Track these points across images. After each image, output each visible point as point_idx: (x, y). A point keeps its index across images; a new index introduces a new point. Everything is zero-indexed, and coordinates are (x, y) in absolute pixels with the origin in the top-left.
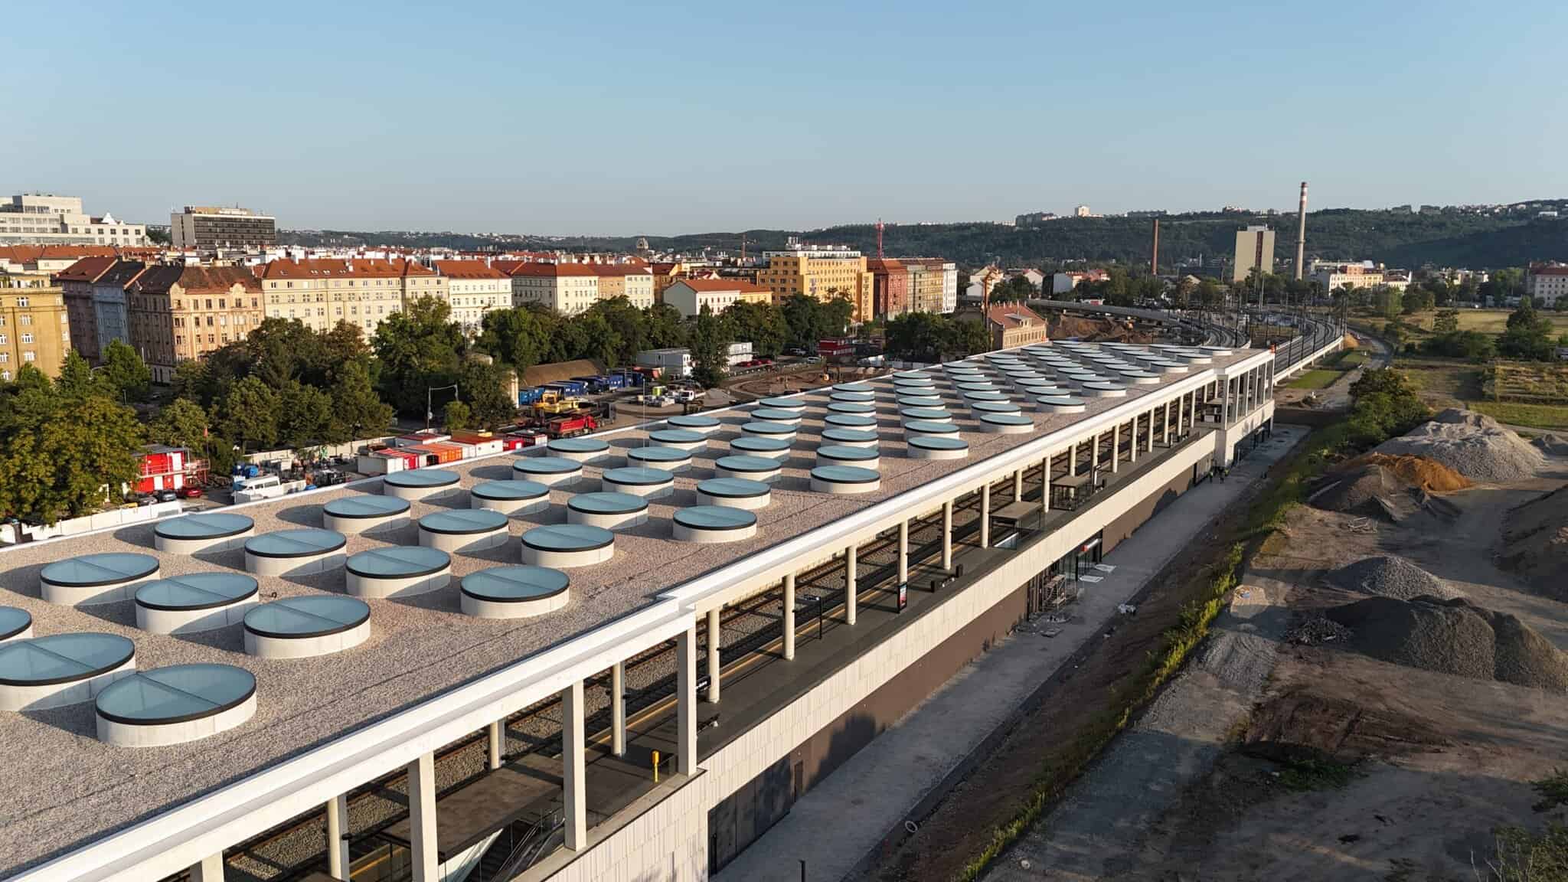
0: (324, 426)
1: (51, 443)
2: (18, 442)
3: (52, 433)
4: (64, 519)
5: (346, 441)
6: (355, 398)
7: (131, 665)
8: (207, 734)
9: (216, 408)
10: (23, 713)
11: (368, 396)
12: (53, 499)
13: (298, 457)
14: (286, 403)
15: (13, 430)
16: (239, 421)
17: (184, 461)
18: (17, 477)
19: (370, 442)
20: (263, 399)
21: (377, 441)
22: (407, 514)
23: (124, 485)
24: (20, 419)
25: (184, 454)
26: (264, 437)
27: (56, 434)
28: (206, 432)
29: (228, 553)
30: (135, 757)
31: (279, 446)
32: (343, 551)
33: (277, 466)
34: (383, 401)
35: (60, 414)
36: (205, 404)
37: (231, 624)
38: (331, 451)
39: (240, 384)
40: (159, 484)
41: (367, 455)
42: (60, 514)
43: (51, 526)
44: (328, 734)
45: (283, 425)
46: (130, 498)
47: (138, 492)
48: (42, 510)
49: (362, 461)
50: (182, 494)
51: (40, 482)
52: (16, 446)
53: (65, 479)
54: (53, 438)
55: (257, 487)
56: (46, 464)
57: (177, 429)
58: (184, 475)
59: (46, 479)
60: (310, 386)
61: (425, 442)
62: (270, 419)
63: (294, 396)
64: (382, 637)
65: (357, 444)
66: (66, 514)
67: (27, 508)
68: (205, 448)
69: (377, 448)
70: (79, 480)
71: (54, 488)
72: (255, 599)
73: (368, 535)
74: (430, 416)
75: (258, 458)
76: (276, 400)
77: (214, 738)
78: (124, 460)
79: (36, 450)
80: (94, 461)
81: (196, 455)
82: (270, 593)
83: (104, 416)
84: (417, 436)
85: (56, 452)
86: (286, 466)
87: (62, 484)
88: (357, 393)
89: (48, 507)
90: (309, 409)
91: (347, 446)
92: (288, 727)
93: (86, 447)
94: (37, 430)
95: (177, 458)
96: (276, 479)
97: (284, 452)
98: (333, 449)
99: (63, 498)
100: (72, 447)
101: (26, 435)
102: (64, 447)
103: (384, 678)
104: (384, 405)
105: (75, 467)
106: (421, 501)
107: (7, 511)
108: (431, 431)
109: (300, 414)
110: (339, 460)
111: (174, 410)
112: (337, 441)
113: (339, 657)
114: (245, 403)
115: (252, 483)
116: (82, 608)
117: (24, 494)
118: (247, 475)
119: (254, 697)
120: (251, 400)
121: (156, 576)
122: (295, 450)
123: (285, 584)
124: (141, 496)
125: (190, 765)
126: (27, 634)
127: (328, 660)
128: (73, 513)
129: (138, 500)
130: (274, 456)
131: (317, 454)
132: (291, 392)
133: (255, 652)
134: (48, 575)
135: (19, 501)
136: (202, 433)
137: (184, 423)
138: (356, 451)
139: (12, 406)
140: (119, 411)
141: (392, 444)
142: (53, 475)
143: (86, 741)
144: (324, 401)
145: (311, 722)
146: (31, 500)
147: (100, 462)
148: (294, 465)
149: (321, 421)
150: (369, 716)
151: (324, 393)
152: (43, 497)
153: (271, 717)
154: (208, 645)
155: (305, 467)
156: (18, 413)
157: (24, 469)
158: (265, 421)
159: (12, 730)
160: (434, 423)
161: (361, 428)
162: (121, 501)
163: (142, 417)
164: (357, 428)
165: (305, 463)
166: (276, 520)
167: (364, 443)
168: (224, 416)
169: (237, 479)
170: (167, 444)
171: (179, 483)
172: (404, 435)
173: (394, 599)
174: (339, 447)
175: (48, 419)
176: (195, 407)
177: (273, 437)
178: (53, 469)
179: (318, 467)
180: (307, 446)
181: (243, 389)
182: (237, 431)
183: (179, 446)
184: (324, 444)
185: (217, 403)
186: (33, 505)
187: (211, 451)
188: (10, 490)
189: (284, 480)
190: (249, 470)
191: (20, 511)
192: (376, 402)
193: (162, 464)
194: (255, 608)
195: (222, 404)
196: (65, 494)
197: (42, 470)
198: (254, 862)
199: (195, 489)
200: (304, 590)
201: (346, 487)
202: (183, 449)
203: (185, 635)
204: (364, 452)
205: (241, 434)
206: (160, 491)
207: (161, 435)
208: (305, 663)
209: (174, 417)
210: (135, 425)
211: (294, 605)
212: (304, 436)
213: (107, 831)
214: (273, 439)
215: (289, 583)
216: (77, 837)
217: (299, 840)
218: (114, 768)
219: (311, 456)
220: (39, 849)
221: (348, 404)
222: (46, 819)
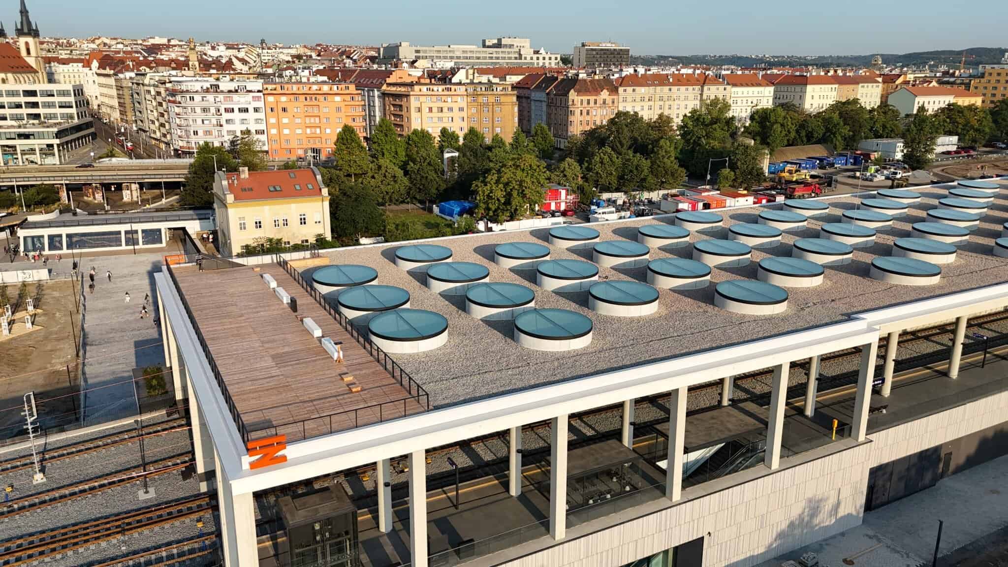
0: (644, 180)
1: (504, 179)
2: (490, 177)
3: (505, 173)
4: (507, 221)
5: (655, 190)
6: (664, 163)
7: (532, 304)
8: (566, 349)
9: (586, 164)
10: (482, 320)
11: (672, 163)
12: (503, 210)
13: (627, 197)
14: (624, 164)
15: (488, 171)
16: (597, 173)
17: (567, 194)
18: (488, 196)
19: (669, 191)
20: (611, 161)
21: (674, 191)
22: (687, 239)
23: (537, 205)
24: (492, 165)
25: (567, 190)
26: (609, 184)
27: (507, 175)
28: (580, 179)
29: (585, 250)
30: (530, 354)
31: (617, 190)
32: (647, 257)
33: (615, 202)
34: (681, 166)
35: (511, 163)
36: (580, 162)
37: (583, 290)
38: (646, 195)
39: (601, 151)
40: (553, 207)
41: (666, 199)
42: (505, 218)
43: (501, 224)
45: (621, 178)
46: (539, 213)
47: (543, 210)
48: (498, 216)
49: (663, 203)
50: (564, 214)
51: (498, 200)
52: (488, 180)
53: (510, 199)
54: (506, 176)
55: (603, 213)
56: (502, 190)
57: (565, 176)
58: (566, 203)
59: (501, 199)
60: (638, 154)
61: (703, 194)
62: (614, 173)
63: (629, 160)
64: (664, 312)
65: (662, 192)
66: (509, 219)
67: (491, 213)
68: (578, 187)
69: (673, 196)
70: (516, 200)
71: (503, 204)
72: (596, 278)
73: (663, 249)
74: (709, 177)
75: (605, 196)
76: (618, 161)
77: (569, 352)
78: (538, 192)
79: (498, 182)
80: (523, 191)
81: (574, 192)
82: (604, 276)
83: (531, 166)
84: (699, 190)
85: (506, 184)
86: (620, 202)
87: (508, 202)
88: (666, 160)
89: (501, 214)
90: (637, 169)
91: (656, 192)
92: (607, 355)
93: (521, 183)
94: (499, 171)
95: (563, 192)
96: (614, 209)
97: (619, 194)
98: (648, 194)
99: (507, 210)
100: (514, 182)
101: (493, 174)
102: (510, 182)
104: (681, 169)
105: (515, 193)
106: (697, 231)
107: (482, 214)
108: (708, 187)
109: (631, 171)
110: (650, 202)
111: (564, 165)
112: (650, 190)
113: (639, 320)
114: (602, 163)
115: (600, 210)
116: (512, 270)
117: (490, 206)
118: (598, 205)
119: (591, 333)
120: (605, 161)
121: (547, 258)
122: (626, 193)
123: (613, 272)
124: (544, 213)
125: (556, 364)
126: (487, 280)
127: (632, 320)
128: (512, 218)
129: (542, 214)
130: (614, 196)
131: (638, 197)
132: (628, 157)
133: (593, 309)
134: (499, 250)
135: (488, 209)
136: (577, 179)
137: (569, 173)
138: (660, 196)
139: (488, 158)
140: (538, 164)
141: (683, 194)
142: (504, 197)
143: (509, 340)
144: (646, 164)
145: (620, 354)
146: (493, 209)
147: (526, 192)
148: (624, 202)
149: (642, 176)
151: (646, 159)
152: (499, 208)
153: (599, 347)
154: (570, 300)
155: (630, 204)
156: (491, 161)
157: (491, 192)
158: (612, 174)
160: (710, 183)
161: (665, 182)
162: (535, 214)
163: (548, 167)
164: (663, 182)
165: (631, 201)
166: (611, 234)
167: (666, 192)
168: (589, 169)
169: (593, 207)
170: (559, 184)
171: (563, 207)
172: (691, 188)
173: (674, 290)
174: (651, 193)
175: (504, 166)
176: (575, 163)
177: (615, 184)
178: (504, 194)
179: (637, 204)
180: (633, 191)
181: (602, 154)
182: (595, 179)
183: (565, 186)
184: (643, 191)
185: (587, 162)
186: (494, 212)
187: (581, 189)
188: (484, 203)
189: (618, 211)
190: (599, 203)
191: (488, 214)
192: (676, 167)
193: (556, 195)
194: (596, 283)
195: (590, 163)
196: (509, 207)
197: (499, 194)
198: (583, 424)
199: (570, 211)
200: (623, 277)
201: (653, 219)
202: (567, 187)
203: (559, 293)
204: (665, 197)
205: (598, 181)
206: (553, 211)
207: (556, 178)
208: (619, 319)
209: (564, 169)
210: (545, 172)
211: (617, 285)
212: (632, 185)
213: (515, 389)
214: (615, 186)
215: (615, 272)
216: (501, 389)
217: (607, 419)
218: (520, 357)
219: (635, 197)
220: (484, 391)
221: (659, 166)
222: (488, 376)
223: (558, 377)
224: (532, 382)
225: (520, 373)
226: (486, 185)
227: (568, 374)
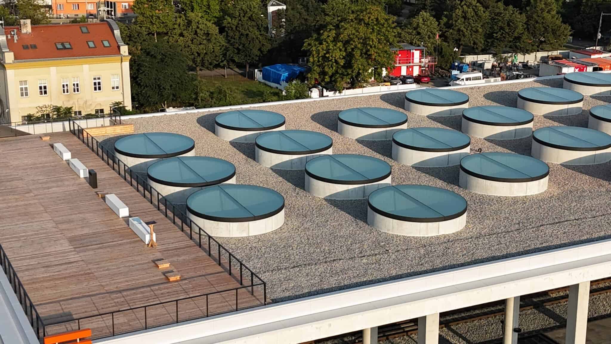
0: (518, 38)
1: (344, 36)
2: (326, 34)
3: (346, 29)
4: (347, 89)
5: (532, 52)
6: (543, 18)
7: (388, 181)
8: (434, 234)
9: (445, 20)
10: (326, 199)
11: (553, 17)
12: (342, 74)
13: (497, 61)
14: (493, 19)
15: (323, 27)
16: (459, 30)
17: (421, 57)
18: (324, 57)
19: (550, 53)
20: (477, 15)
21: (555, 53)
22: (580, 105)
23: (384, 69)
24: (328, 19)
25: (422, 52)
26: (475, 43)
27: (348, 31)
28: (437, 37)
29: (450, 118)
30: (390, 239)
31: (484, 52)
32: (530, 125)
33: (481, 66)
34: (564, 22)
35: (352, 17)
36: (438, 17)
37: (450, 165)
38: (520, 58)
39: (463, 3)
40: (404, 72)
41: (547, 63)
42: (345, 85)
43: (340, 92)
44: (514, 251)
45: (489, 36)
46: (386, 79)
47: (391, 76)
48: (335, 81)
49: (543, 67)
50: (418, 80)
51: (336, 62)
52: (324, 37)
53: (351, 61)
54: (346, 32)
55: (467, 79)
56: (341, 50)
57: (419, 34)
58: (420, 67)
59: (339, 60)
60: (511, 7)
61: (593, 57)
62: (480, 30)
63: (499, 14)
64: (556, 191)
65: (540, 55)
66: (349, 86)
67: (327, 79)
68: (435, 48)
69: (554, 58)
70: (359, 63)
71: (343, 67)
72: (467, 150)
73: (549, 117)
74: (599, 36)
75: (469, 59)
76: (486, 15)
77: (438, 238)
78: (386, 52)
79: (336, 40)
80: (369, 50)
81: (430, 54)
82: (477, 148)
83: (377, 19)
84: (587, 51)
85: (346, 43)
86: (488, 66)
87: (348, 65)
88: (545, 14)
89: (339, 79)
90: (509, 25)
91: (533, 55)
92: (486, 241)
93: (365, 42)
94: (337, 27)
95: (417, 54)
96: (480, 75)
97: (487, 56)
98: (523, 56)
99: (348, 74)
100: (356, 40)
101: (331, 30)
102: (351, 39)
103: (557, 221)
104: (564, 26)
105: (357, 53)
106: (591, 97)
107: (316, 79)
108: (598, 48)
109: (502, 28)
110: (525, 66)
111: (419, 20)
112: (526, 51)
113: (524, 200)
114: (465, 18)
115: (464, 76)
116: (360, 141)
117: (326, 69)
118: (461, 70)
119: (465, 215)
120: (469, 15)
121: (404, 126)
122: (495, 55)
123: (487, 144)
124: (392, 79)
125: (422, 251)
126: (329, 152)
127: (515, 201)
128: (353, 86)
129: (391, 80)
130: (481, 58)
131: (510, 60)
132: (498, 11)
133: (466, 187)
135: (323, 73)
136: (434, 38)
137: (424, 30)
138: (538, 60)
139: (323, 11)
140: (387, 17)
141: (566, 57)
142: (344, 58)
143: (361, 223)
144: (520, 19)
145: (502, 240)
146: (330, 74)
147: (372, 52)
148: (493, 66)
149: (516, 34)
150: (544, 245)
151: (521, 13)
152: (337, 72)
153: (475, 232)
154: (435, 177)
155: (501, 68)
156: (326, 15)
157: (328, 52)
158: (477, 31)
159: (320, 208)
160: (601, 43)
161: (545, 42)
162: (380, 80)
163: (399, 24)
164: (541, 42)
165: (501, 65)
166: (483, 99)
167: (545, 54)
168: (449, 26)
169: (455, 72)
170: (411, 44)
171: (416, 72)
172: (577, 50)
173: (567, 166)
174: (527, 55)
175: (344, 20)
176: (432, 18)
177: (481, 44)
178: (344, 54)
179: (510, 68)
180: (504, 53)
181: (465, 7)
182: (457, 37)
183: (419, 46)
184: (516, 53)
185: (446, 16)
186: (331, 77)
187: (438, 51)
188: (319, 66)
189: (486, 76)
190: (462, 67)
191: (323, 80)
192: (558, 22)
193: (408, 58)
194: (467, 156)
195: (449, 17)
196: (350, 71)
197: (338, 54)
199: (426, 77)
200: (500, 149)
202: (422, 48)
203: (420, 168)
204: (544, 60)
205: (460, 40)
206: (404, 76)
207: (408, 38)
208: (499, 200)
209: (418, 25)
210: (395, 28)
211: (495, 158)
212: (502, 44)
213: (372, 281)
214: (481, 46)
215: (490, 144)
216: (355, 281)
217: (481, 327)
218: (377, 243)
219: (506, 61)
220: (333, 282)
221: (537, 22)
222: (338, 265)
223: (427, 267)
224: (394, 273)
225: (378, 262)
226: (321, 44)
227: (438, 263)
